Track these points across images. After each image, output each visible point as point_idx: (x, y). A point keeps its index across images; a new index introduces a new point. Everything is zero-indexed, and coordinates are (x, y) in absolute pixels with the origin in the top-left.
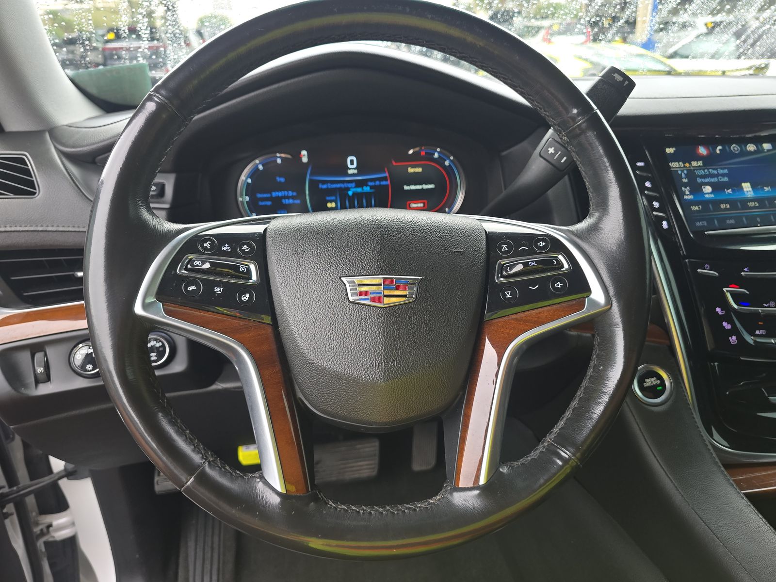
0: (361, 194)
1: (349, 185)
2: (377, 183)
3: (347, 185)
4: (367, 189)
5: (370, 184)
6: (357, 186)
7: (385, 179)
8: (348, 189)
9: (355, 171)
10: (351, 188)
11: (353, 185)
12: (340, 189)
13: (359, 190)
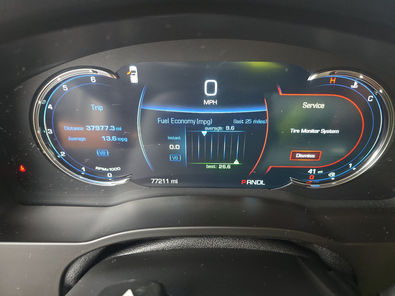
0: (221, 135)
1: (204, 122)
2: (248, 121)
3: (199, 122)
4: (230, 129)
5: (236, 122)
6: (214, 124)
7: (262, 115)
8: (202, 127)
9: (215, 102)
10: (206, 125)
11: (210, 122)
12: (189, 126)
13: (219, 129)
